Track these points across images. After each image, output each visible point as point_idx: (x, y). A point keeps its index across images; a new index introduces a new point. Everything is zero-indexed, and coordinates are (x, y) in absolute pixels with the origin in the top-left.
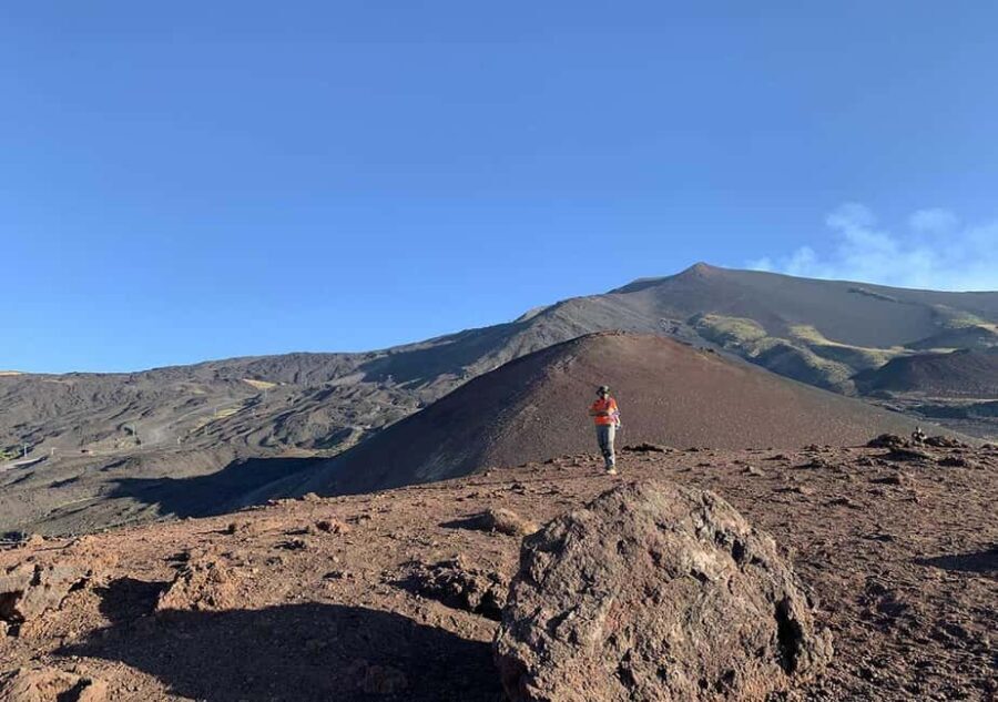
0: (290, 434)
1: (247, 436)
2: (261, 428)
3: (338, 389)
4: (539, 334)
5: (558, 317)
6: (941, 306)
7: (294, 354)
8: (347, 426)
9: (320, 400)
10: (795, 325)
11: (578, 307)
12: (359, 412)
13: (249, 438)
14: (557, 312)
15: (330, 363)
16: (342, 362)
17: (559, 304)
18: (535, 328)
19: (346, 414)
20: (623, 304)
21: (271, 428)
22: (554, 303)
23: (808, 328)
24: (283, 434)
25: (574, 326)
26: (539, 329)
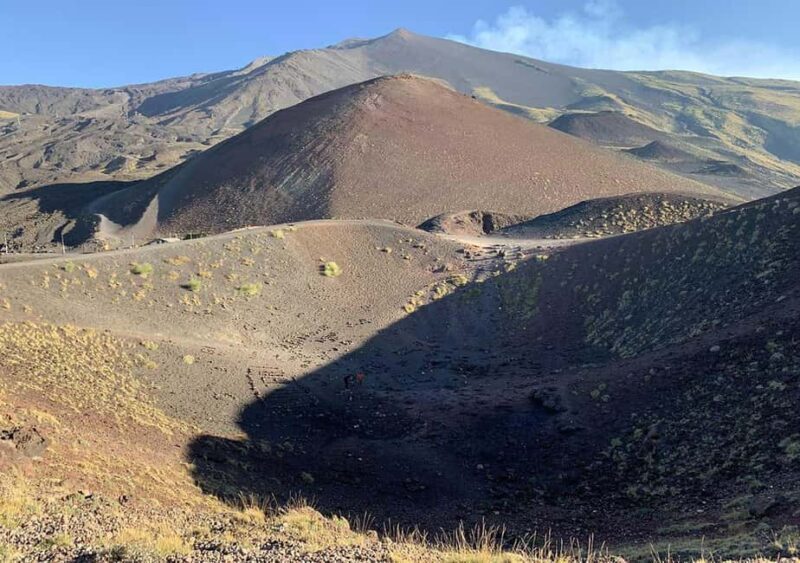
0: (62, 160)
1: (19, 160)
2: (29, 154)
3: (93, 121)
4: (275, 81)
5: (290, 66)
6: (577, 78)
7: (29, 86)
8: (118, 154)
9: (79, 130)
10: (477, 87)
11: (306, 59)
12: (126, 143)
13: (21, 161)
14: (289, 62)
15: (69, 97)
16: (81, 97)
17: (288, 55)
18: (270, 75)
19: (113, 144)
20: (340, 59)
21: (41, 154)
22: (283, 53)
23: (487, 90)
24: (55, 160)
25: (304, 76)
26: (273, 76)
